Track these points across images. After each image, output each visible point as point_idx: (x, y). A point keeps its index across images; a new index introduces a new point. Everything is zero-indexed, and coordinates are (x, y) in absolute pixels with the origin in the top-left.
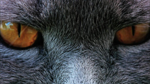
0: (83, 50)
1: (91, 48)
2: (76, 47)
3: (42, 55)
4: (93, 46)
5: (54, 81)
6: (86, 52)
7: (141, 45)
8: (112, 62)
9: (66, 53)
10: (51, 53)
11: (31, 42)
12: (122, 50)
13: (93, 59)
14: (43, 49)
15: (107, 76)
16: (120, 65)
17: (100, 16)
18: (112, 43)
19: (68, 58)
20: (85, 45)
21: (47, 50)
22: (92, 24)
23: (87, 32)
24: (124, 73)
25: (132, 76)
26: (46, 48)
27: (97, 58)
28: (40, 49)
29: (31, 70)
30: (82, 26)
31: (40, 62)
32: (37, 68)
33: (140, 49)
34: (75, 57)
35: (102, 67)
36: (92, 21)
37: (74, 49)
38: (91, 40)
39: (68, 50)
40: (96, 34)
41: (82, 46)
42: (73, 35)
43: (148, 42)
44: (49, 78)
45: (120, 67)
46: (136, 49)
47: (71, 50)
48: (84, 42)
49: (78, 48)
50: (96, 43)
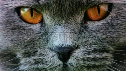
0: (64, 24)
1: (69, 22)
2: (60, 22)
3: (43, 27)
4: (70, 21)
5: (49, 42)
6: (66, 25)
7: (102, 21)
8: (82, 31)
9: (56, 26)
10: (48, 26)
11: (39, 20)
12: (90, 24)
13: (70, 29)
14: (43, 24)
15: (79, 39)
16: (87, 32)
17: (73, 3)
18: (82, 19)
19: (57, 28)
20: (65, 21)
21: (45, 24)
22: (69, 8)
23: (66, 13)
24: (89, 37)
25: (94, 38)
26: (45, 23)
27: (72, 28)
28: (41, 23)
29: (37, 35)
30: (63, 9)
31: (42, 31)
32: (40, 34)
33: (101, 23)
34: (60, 28)
35: (76, 33)
36: (68, 7)
37: (59, 24)
38: (69, 18)
39: (57, 24)
40: (72, 14)
41: (64, 22)
42: (58, 15)
43: (107, 18)
44: (46, 41)
45: (87, 33)
46: (99, 23)
47: (58, 24)
48: (64, 19)
49: (61, 23)
50: (71, 19)
